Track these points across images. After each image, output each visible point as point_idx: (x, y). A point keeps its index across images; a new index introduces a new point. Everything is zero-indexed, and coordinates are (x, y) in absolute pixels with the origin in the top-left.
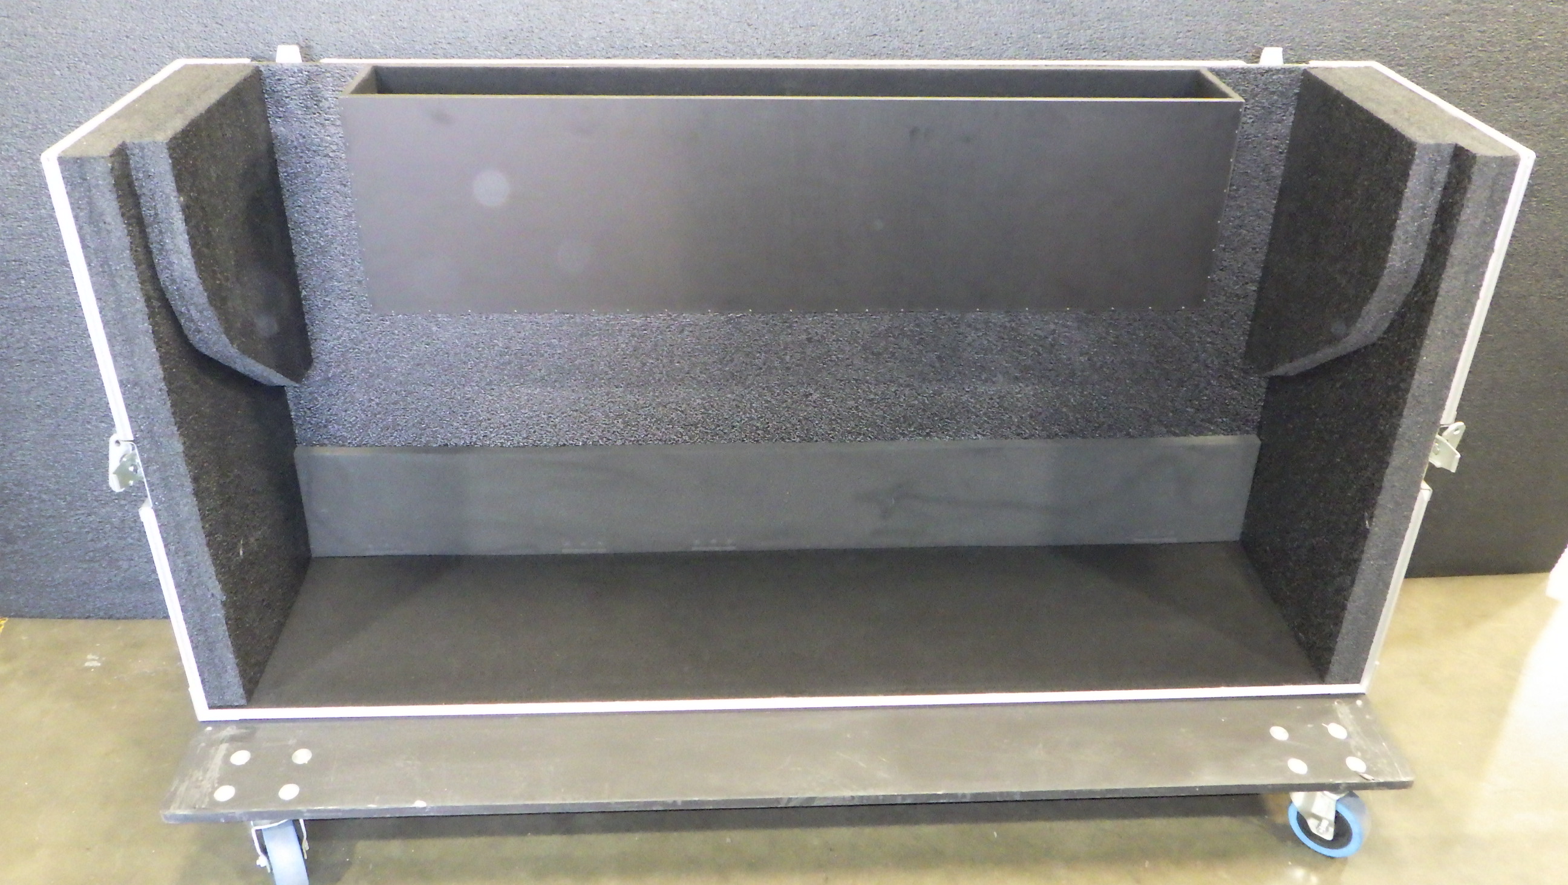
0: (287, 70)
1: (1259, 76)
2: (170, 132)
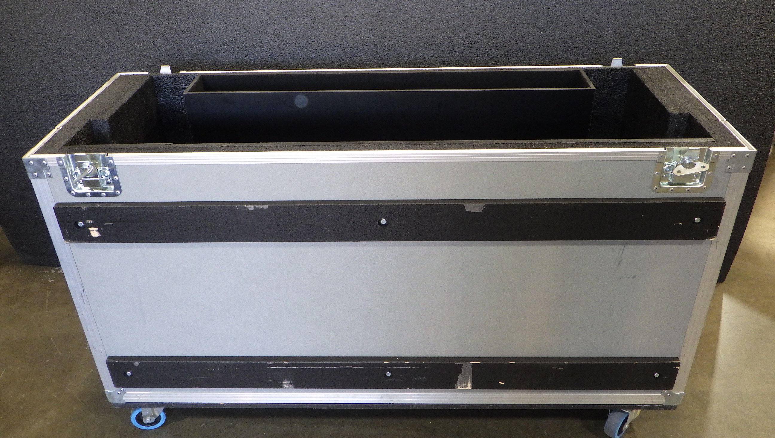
0: (164, 77)
1: (609, 72)
2: (109, 115)
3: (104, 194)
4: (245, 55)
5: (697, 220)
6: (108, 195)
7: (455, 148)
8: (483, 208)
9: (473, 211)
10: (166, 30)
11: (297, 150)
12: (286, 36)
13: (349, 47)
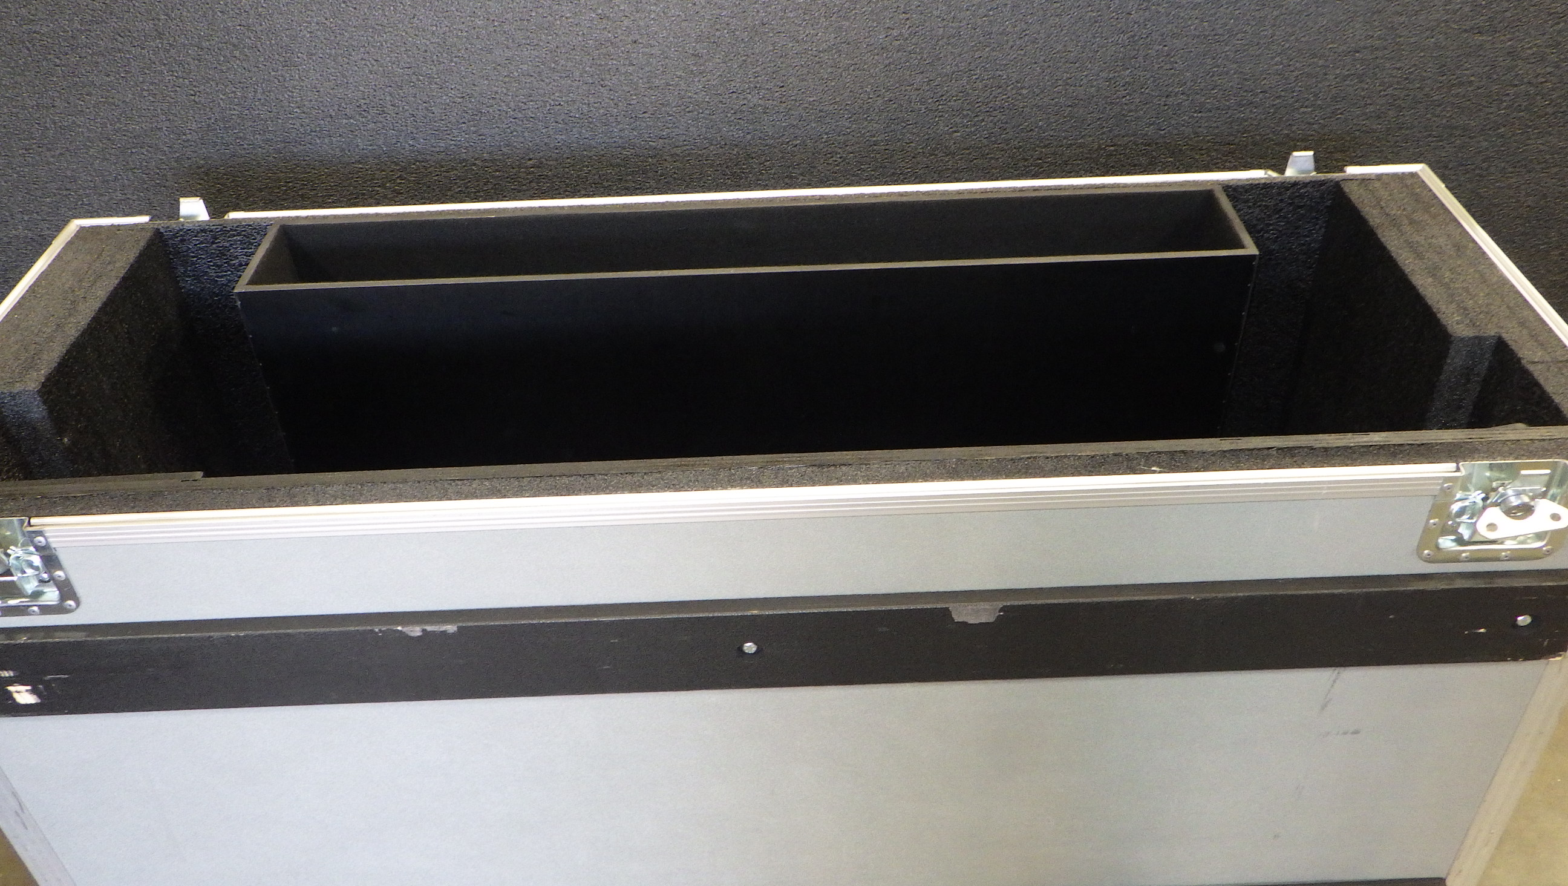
0: (190, 229)
1: (1281, 189)
2: (44, 372)
3: (35, 609)
4: (394, 141)
5: (1523, 620)
6: (46, 610)
7: (927, 477)
8: (997, 615)
9: (972, 620)
10: (194, 83)
11: (519, 493)
12: (489, 93)
13: (646, 115)
